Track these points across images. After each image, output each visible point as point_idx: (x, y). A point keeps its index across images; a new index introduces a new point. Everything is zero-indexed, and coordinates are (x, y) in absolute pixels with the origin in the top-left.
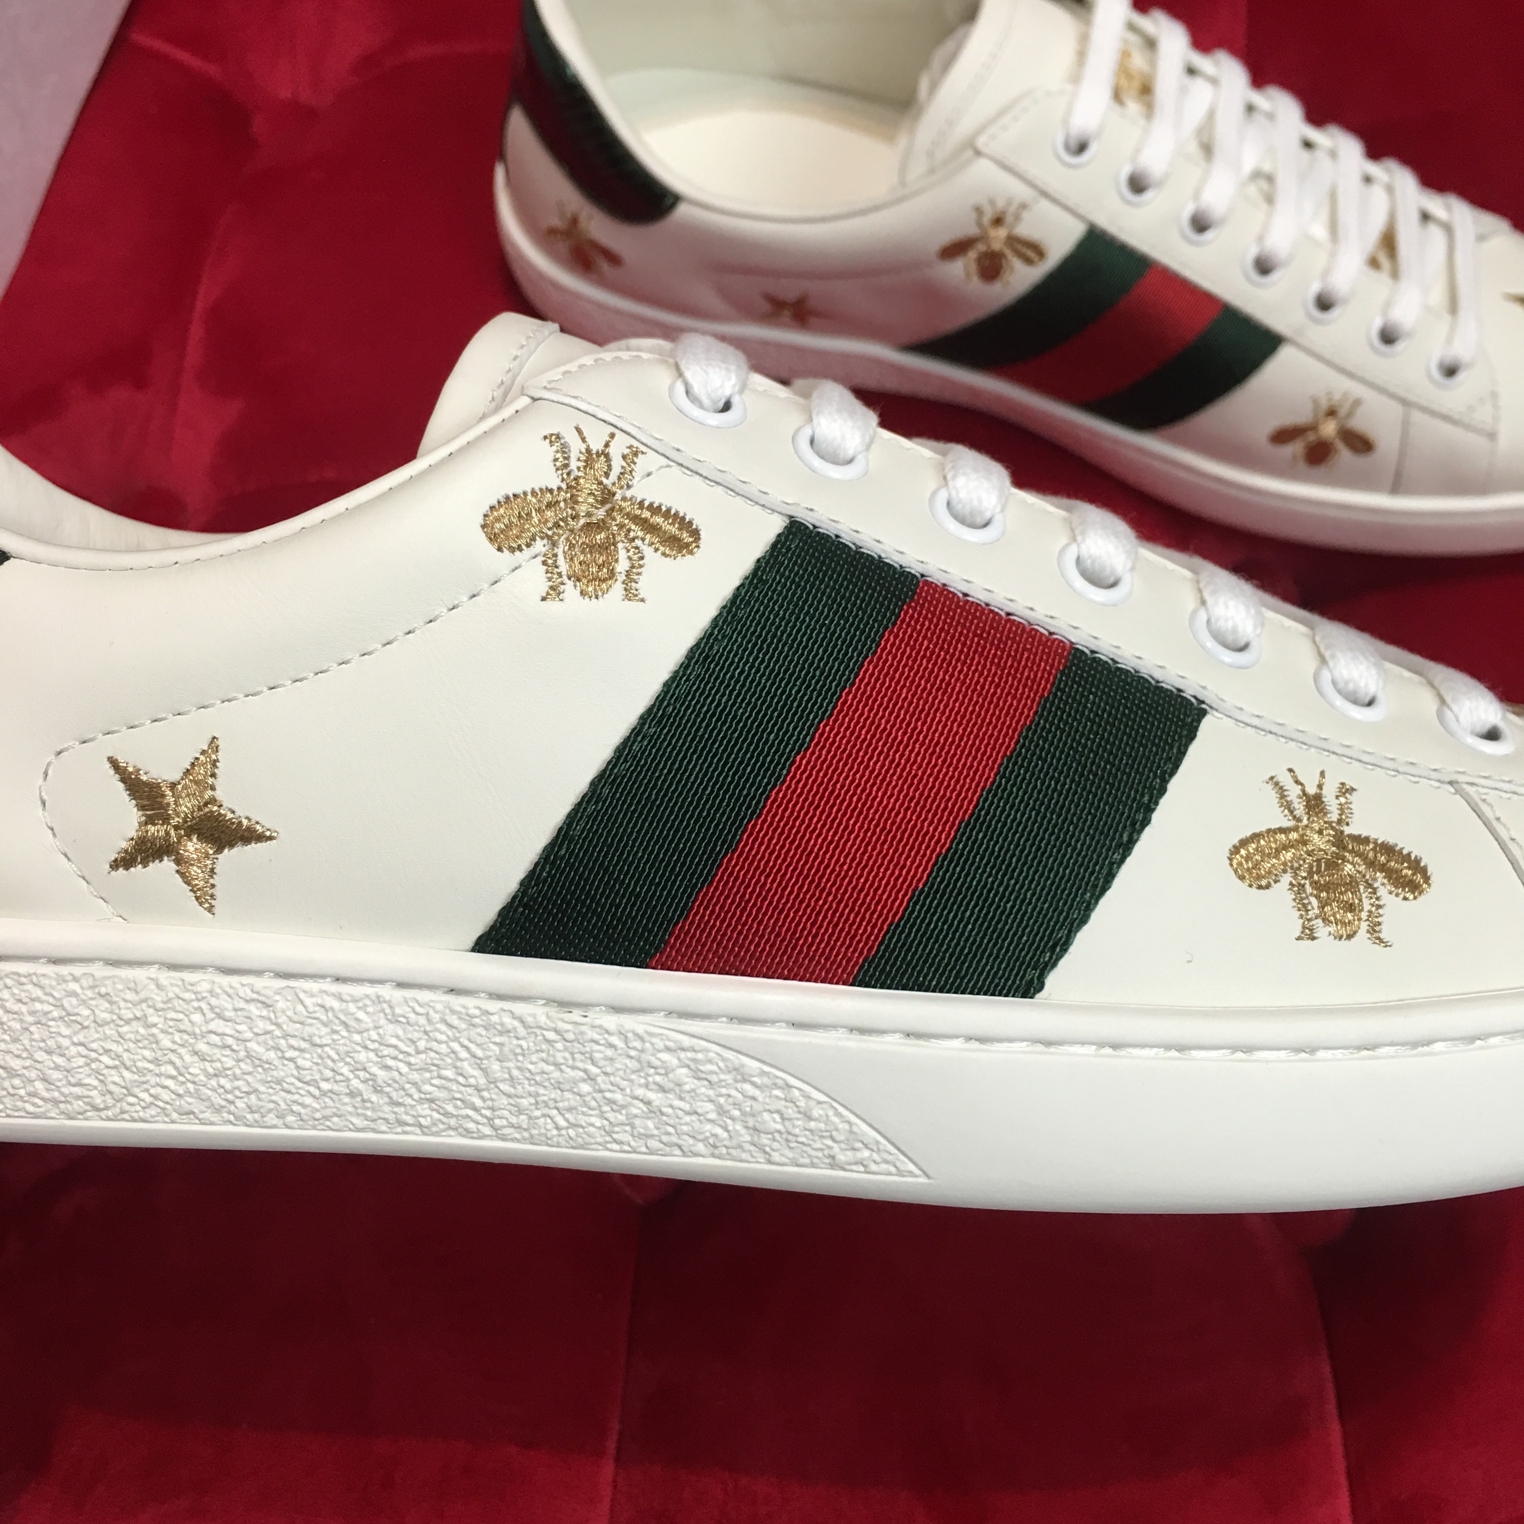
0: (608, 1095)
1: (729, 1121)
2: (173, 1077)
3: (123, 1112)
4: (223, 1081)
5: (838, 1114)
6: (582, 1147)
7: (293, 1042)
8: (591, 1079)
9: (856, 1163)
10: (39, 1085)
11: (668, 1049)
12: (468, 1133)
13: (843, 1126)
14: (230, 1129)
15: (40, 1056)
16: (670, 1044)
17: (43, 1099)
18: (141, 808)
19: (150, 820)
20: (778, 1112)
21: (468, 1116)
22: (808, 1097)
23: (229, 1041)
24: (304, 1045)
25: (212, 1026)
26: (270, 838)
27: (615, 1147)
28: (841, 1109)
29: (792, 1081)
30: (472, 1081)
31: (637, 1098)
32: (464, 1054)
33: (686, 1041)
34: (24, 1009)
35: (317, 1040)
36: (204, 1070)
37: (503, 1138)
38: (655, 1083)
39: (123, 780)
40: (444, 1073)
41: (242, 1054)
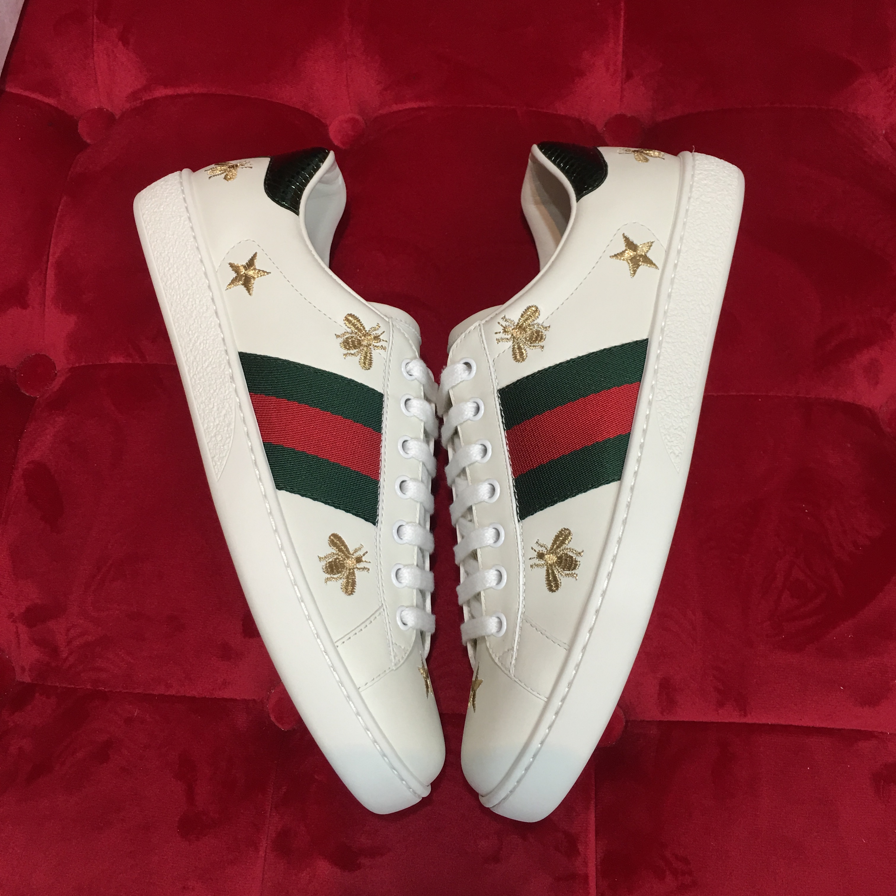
0: (212, 397)
1: (215, 429)
2: (180, 297)
3: (167, 290)
4: (183, 309)
5: (227, 452)
6: (195, 399)
7: (199, 320)
8: (215, 391)
9: (215, 462)
10: (167, 269)
11: (229, 405)
12: (189, 372)
13: (224, 454)
14: (170, 316)
15: (175, 266)
16: (231, 405)
17: (164, 271)
18: (247, 264)
19: (244, 267)
20: (222, 439)
21: (194, 369)
22: (229, 443)
23: (194, 306)
24: (199, 323)
25: (197, 300)
26: (250, 294)
27: (198, 406)
28: (229, 451)
29: (232, 438)
30: (204, 365)
31: (213, 404)
32: (210, 360)
33: (233, 408)
34: (186, 257)
35: (202, 325)
36: (184, 304)
37: (191, 380)
38: (219, 407)
39: (252, 257)
40: (204, 357)
41: (192, 310)
